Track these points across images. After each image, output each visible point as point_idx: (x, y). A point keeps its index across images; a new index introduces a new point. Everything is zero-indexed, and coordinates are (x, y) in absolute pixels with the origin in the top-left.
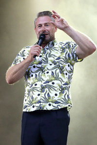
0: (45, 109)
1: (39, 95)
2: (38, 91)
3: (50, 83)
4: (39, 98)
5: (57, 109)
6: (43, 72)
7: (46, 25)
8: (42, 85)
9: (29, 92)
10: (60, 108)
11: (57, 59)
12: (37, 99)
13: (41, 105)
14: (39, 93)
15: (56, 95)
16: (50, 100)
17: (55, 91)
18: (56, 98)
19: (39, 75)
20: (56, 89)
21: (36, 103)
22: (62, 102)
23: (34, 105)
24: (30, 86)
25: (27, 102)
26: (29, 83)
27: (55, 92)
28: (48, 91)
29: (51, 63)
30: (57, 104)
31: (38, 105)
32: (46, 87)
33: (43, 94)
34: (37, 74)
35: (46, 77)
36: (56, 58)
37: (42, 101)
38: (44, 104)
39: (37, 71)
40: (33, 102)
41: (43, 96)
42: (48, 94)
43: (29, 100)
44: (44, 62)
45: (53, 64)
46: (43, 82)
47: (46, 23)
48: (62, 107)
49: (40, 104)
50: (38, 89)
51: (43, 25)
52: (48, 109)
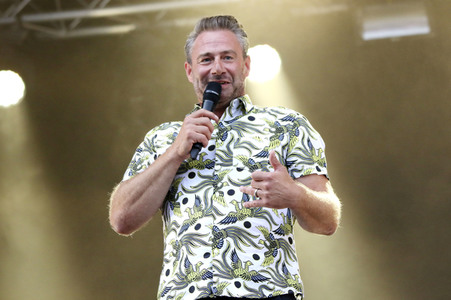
0: (225, 293)
1: (207, 255)
2: (205, 244)
3: (240, 224)
4: (207, 264)
5: (260, 296)
6: (217, 189)
7: (225, 56)
8: (214, 229)
9: (177, 247)
10: (267, 293)
11: (258, 156)
12: (201, 268)
13: (212, 283)
14: (208, 249)
15: (256, 257)
16: (237, 272)
17: (252, 248)
18: (257, 266)
19: (205, 197)
20: (256, 241)
21: (197, 279)
22: (272, 280)
23: (193, 284)
24: (178, 230)
25: (172, 276)
26: (175, 223)
27: (255, 251)
28: (233, 247)
29: (241, 165)
30: (260, 283)
31: (204, 283)
32: (227, 233)
33: (217, 254)
34: (201, 194)
35: (227, 207)
36: (255, 152)
37: (216, 272)
38: (221, 280)
39: (198, 188)
40: (190, 277)
41: (220, 258)
42: (234, 253)
43: (177, 270)
44: (220, 162)
45: (247, 169)
46: (220, 219)
47: (226, 52)
48: (274, 294)
49: (209, 280)
50: (206, 239)
51: (217, 58)
52: (235, 295)
